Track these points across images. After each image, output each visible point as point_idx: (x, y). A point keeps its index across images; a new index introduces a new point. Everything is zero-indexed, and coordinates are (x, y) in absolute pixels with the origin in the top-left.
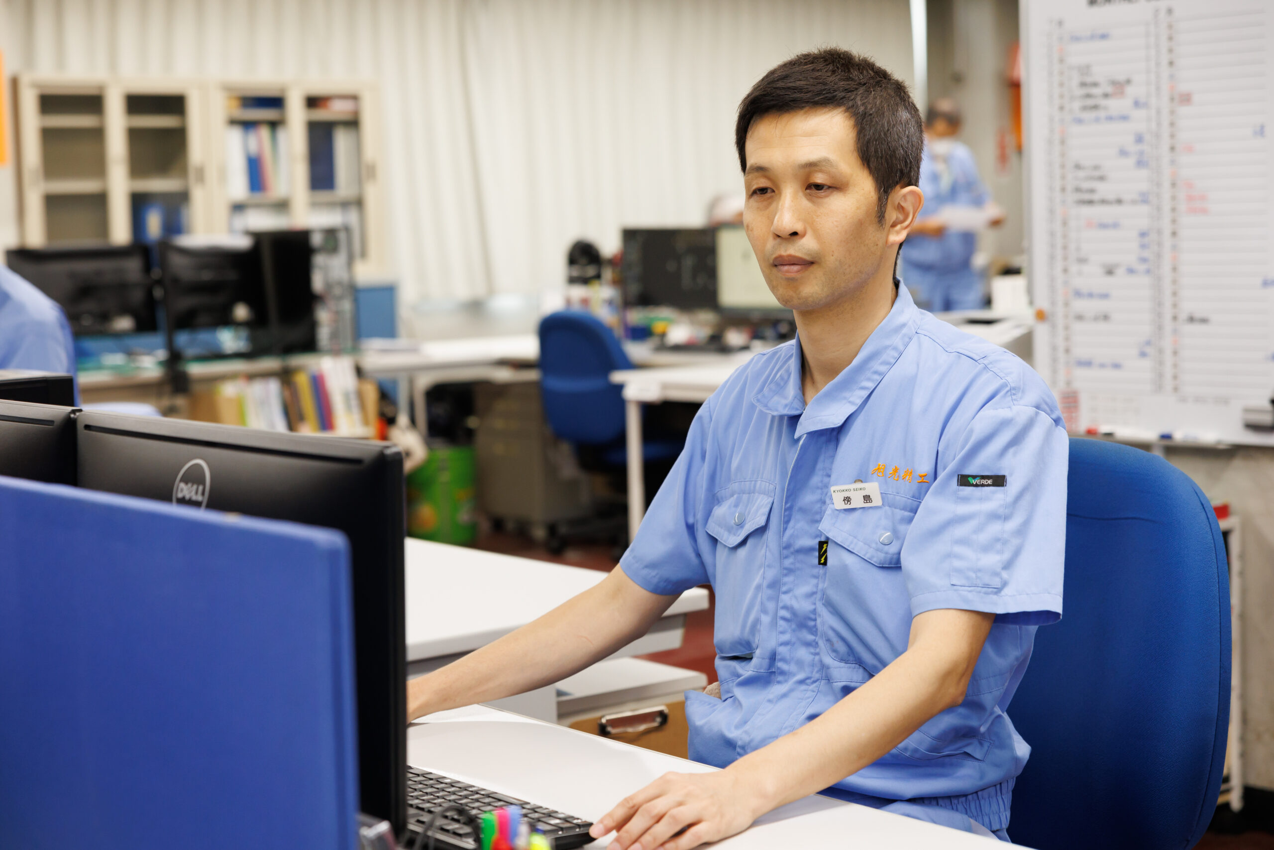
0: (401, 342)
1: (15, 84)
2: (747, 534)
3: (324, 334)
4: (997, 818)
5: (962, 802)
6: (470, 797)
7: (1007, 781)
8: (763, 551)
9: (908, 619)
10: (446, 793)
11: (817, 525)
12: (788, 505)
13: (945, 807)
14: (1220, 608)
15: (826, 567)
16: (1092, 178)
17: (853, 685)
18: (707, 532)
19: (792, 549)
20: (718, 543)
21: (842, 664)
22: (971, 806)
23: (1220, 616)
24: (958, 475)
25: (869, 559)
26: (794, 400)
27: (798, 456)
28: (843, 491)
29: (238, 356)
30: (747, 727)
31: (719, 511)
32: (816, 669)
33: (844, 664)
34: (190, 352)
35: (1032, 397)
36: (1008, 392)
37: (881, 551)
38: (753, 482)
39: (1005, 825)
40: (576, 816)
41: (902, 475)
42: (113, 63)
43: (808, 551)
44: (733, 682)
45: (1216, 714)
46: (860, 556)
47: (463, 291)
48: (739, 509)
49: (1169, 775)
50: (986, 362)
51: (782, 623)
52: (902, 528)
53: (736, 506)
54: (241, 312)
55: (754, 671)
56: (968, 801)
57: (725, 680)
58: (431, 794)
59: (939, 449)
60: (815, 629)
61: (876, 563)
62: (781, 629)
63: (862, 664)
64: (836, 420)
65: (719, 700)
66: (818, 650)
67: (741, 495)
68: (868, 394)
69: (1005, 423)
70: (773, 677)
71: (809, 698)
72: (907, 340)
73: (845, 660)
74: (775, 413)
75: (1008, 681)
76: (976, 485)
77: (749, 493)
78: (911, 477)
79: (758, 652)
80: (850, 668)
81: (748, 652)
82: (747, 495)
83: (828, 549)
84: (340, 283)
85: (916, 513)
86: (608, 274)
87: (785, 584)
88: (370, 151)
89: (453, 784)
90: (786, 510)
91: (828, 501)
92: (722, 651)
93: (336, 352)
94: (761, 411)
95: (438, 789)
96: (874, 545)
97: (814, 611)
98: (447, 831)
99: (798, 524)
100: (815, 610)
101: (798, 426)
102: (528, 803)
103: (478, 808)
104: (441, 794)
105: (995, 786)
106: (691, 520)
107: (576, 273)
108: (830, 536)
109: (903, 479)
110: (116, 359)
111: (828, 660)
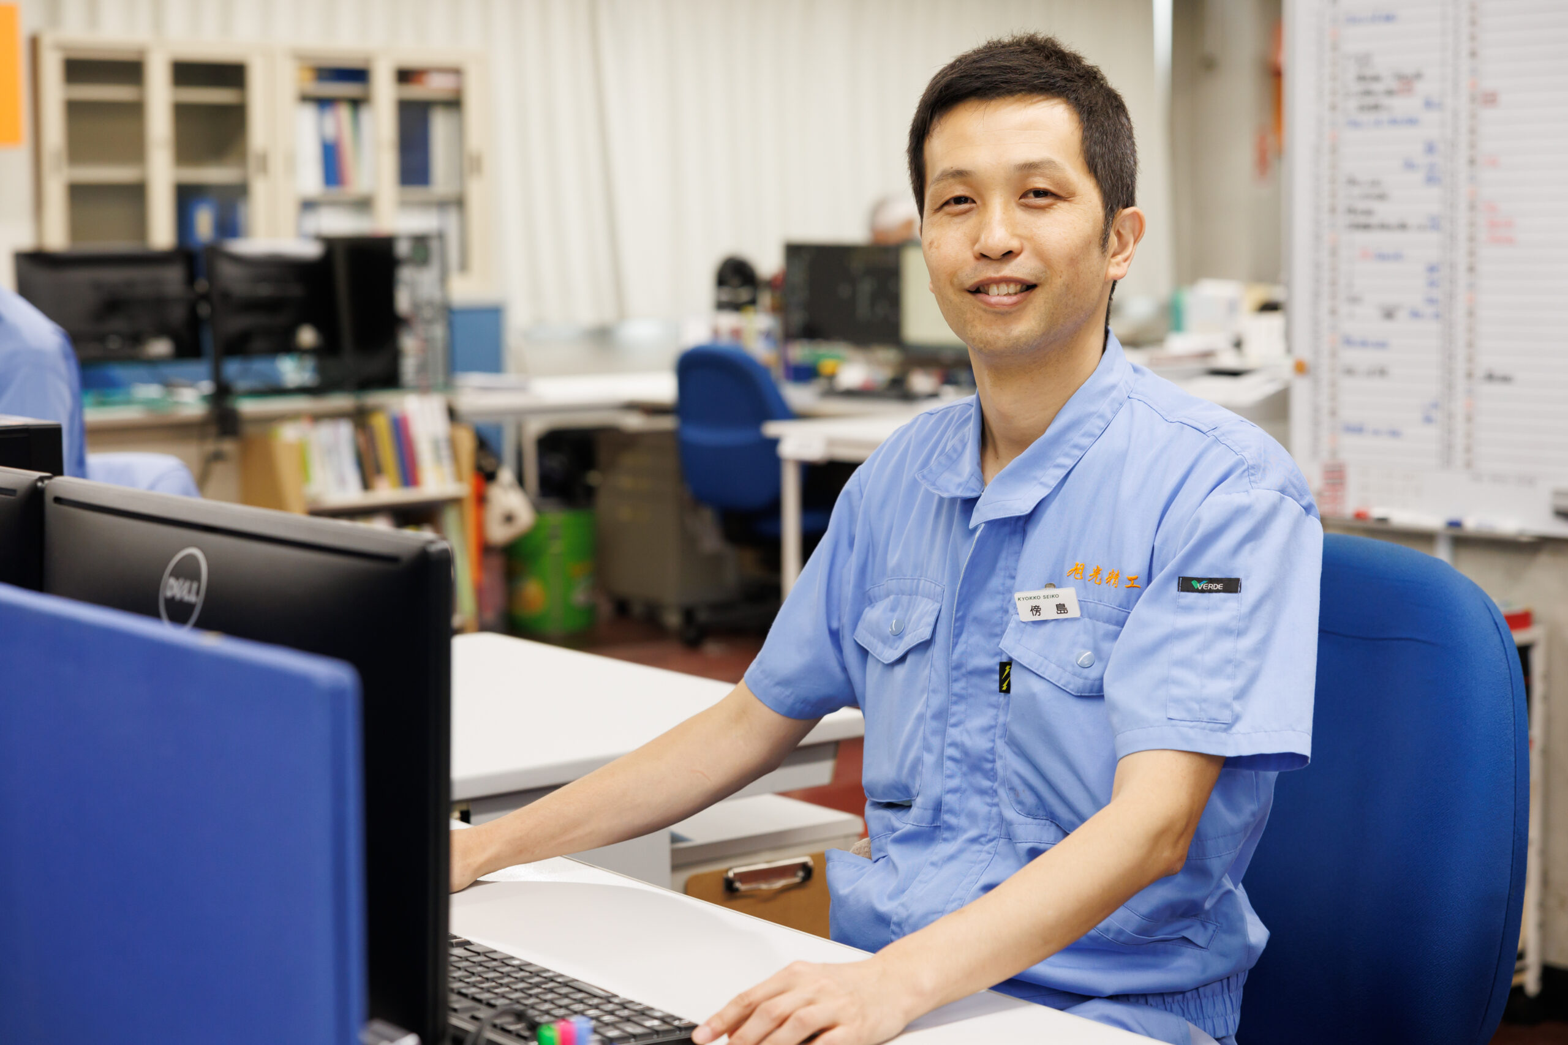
0: (509, 378)
1: (34, 44)
2: (908, 648)
3: (409, 366)
4: (1222, 1022)
5: (1178, 1001)
6: (544, 986)
7: (1237, 975)
8: (927, 672)
9: (1112, 763)
10: (512, 980)
11: (997, 640)
12: (960, 614)
13: (1157, 1007)
14: (1515, 757)
15: (1008, 695)
16: (1368, 197)
17: (1042, 846)
18: (855, 641)
19: (963, 670)
20: (869, 656)
21: (1030, 820)
22: (1190, 1007)
23: (1516, 767)
24: (1179, 578)
25: (1064, 686)
26: (970, 478)
27: (974, 551)
28: (1030, 598)
29: (302, 391)
30: (904, 898)
31: (873, 614)
32: (993, 825)
33: (1032, 820)
34: (242, 385)
35: (1275, 477)
36: (1244, 471)
37: (1079, 676)
38: (916, 581)
39: (1233, 1030)
40: (677, 1014)
41: (1105, 577)
42: (158, 22)
43: (985, 672)
44: (886, 838)
45: (1507, 892)
46: (1052, 683)
47: (587, 315)
48: (897, 614)
49: (1444, 970)
50: (1217, 433)
51: (949, 764)
52: (1105, 646)
53: (893, 610)
54: (307, 336)
55: (913, 825)
56: (1185, 999)
57: (877, 835)
58: (493, 980)
59: (1155, 544)
60: (992, 773)
61: (1072, 690)
62: (948, 772)
63: (1055, 820)
64: (1023, 507)
65: (870, 860)
66: (996, 800)
67: (900, 596)
68: (1065, 474)
69: (1239, 512)
70: (938, 832)
71: (982, 861)
72: (1117, 406)
73: (1032, 815)
74: (945, 495)
75: (1242, 843)
76: (1202, 591)
77: (910, 595)
78: (1117, 580)
79: (919, 801)
80: (1039, 825)
81: (904, 799)
82: (909, 597)
83: (1011, 673)
84: (430, 303)
85: (1123, 627)
86: (766, 299)
87: (953, 714)
88: (475, 139)
89: (523, 968)
90: (956, 620)
91: (1011, 610)
92: (872, 796)
93: (424, 389)
94: (927, 491)
95: (502, 973)
96: (1069, 668)
97: (992, 751)
98: (509, 1032)
99: (972, 638)
100: (993, 748)
101: (973, 514)
102: (615, 996)
103: (552, 1001)
104: (506, 980)
105: (1221, 980)
106: (835, 625)
107: (726, 296)
108: (1014, 656)
109: (1107, 583)
110: (150, 391)
111: (1011, 814)
